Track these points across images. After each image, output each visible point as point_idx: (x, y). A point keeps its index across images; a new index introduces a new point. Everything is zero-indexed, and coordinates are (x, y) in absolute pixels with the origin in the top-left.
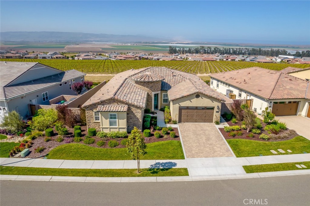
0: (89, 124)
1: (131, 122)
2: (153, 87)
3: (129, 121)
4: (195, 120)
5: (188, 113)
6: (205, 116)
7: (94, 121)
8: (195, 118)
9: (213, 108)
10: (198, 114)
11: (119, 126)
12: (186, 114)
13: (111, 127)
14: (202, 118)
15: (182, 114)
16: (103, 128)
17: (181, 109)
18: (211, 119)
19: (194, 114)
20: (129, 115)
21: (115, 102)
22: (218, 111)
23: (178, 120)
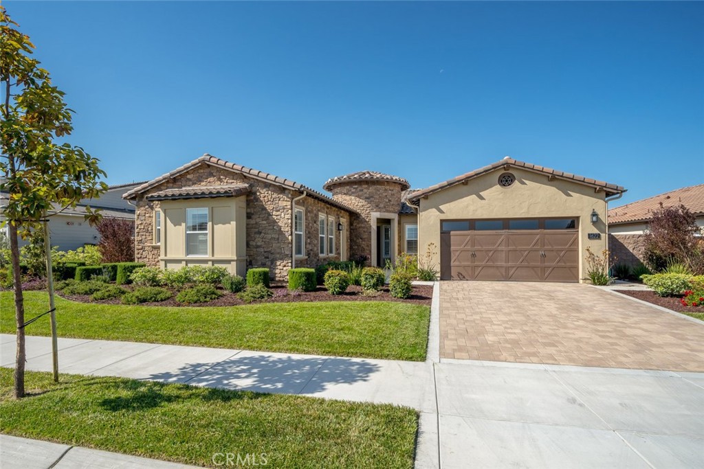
0: (139, 256)
1: (258, 247)
2: (372, 197)
3: (251, 243)
4: (503, 271)
5: (473, 245)
6: (544, 256)
7: (154, 244)
8: (504, 264)
9: (573, 223)
10: (511, 248)
11: (213, 256)
12: (469, 247)
13: (191, 257)
14: (532, 264)
15: (452, 248)
16: (167, 262)
17: (448, 228)
18: (570, 268)
19: (500, 248)
20: (252, 222)
21: (214, 176)
22: (596, 231)
23: (437, 268)
